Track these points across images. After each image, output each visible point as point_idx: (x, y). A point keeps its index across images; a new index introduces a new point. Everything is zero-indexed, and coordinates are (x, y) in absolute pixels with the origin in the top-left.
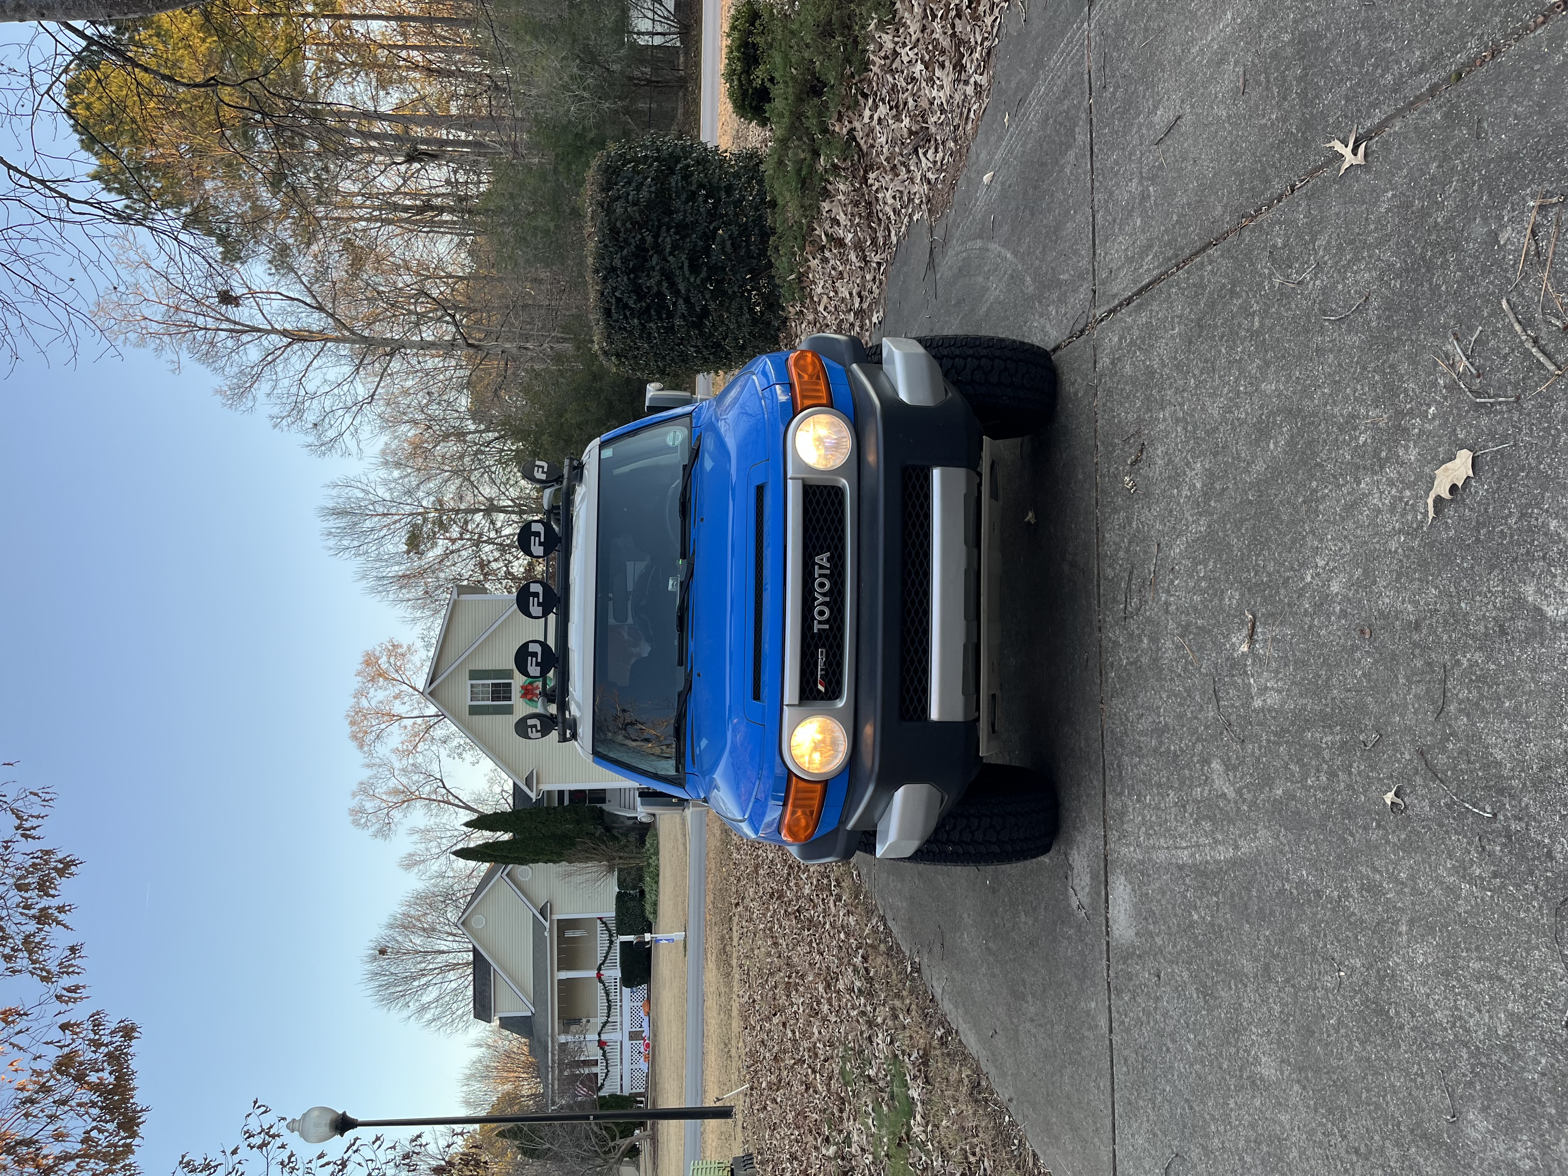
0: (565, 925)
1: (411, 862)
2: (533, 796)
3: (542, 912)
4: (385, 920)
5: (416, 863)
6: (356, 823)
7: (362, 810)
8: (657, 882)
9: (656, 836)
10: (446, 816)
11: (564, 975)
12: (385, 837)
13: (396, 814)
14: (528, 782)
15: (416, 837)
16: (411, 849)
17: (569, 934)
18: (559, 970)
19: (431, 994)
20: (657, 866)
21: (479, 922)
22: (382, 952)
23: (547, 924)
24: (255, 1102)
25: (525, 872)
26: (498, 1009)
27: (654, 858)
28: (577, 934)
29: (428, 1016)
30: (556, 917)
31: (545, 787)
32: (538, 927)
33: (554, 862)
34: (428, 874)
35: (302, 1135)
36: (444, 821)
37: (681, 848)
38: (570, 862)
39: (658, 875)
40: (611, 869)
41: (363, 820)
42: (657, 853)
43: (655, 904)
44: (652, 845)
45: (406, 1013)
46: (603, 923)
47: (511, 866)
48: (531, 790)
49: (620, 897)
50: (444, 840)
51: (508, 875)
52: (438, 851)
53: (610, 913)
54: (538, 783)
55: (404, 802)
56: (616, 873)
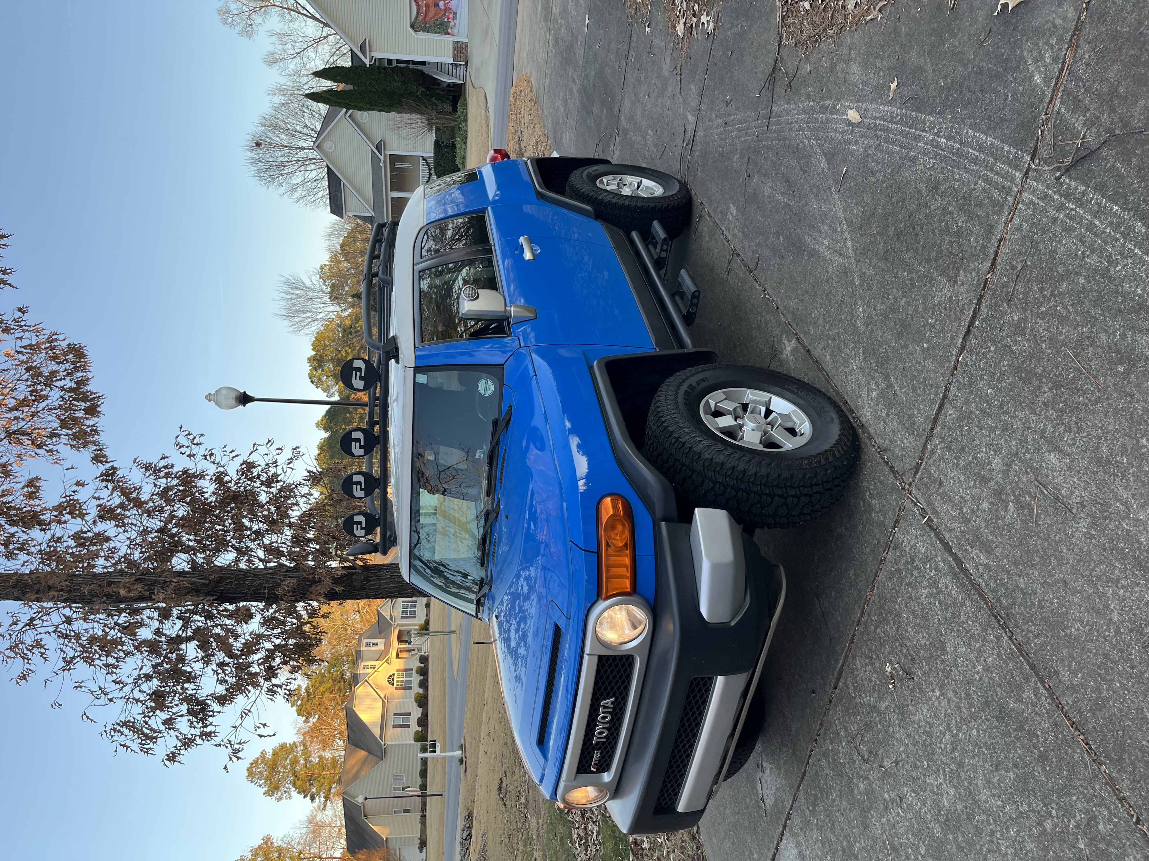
0: (395, 159)
1: (272, 60)
2: (367, 62)
3: (378, 147)
4: (257, 119)
5: (277, 61)
6: (225, 22)
7: (228, 12)
8: (465, 143)
9: (465, 105)
10: (297, 23)
11: (396, 195)
12: (250, 36)
13: (257, 19)
14: (362, 48)
15: (274, 39)
16: (271, 48)
17: (398, 165)
18: (392, 190)
19: (298, 179)
20: (466, 131)
21: (329, 146)
22: (258, 144)
23: (382, 158)
24: (181, 428)
25: (363, 116)
26: (348, 209)
27: (463, 124)
28: (405, 165)
29: (297, 195)
30: (388, 152)
31: (377, 55)
32: (375, 159)
33: (386, 112)
34: (287, 71)
35: (217, 403)
36: (295, 26)
37: (485, 135)
38: (399, 112)
39: (466, 138)
40: (430, 126)
41: (230, 20)
42: (466, 121)
43: (464, 158)
44: (462, 113)
45: (281, 190)
46: (424, 159)
47: (351, 111)
48: (366, 57)
49: (437, 144)
50: (297, 44)
51: (350, 116)
52: (292, 52)
53: (430, 153)
54: (370, 51)
55: (262, 7)
56: (434, 131)
